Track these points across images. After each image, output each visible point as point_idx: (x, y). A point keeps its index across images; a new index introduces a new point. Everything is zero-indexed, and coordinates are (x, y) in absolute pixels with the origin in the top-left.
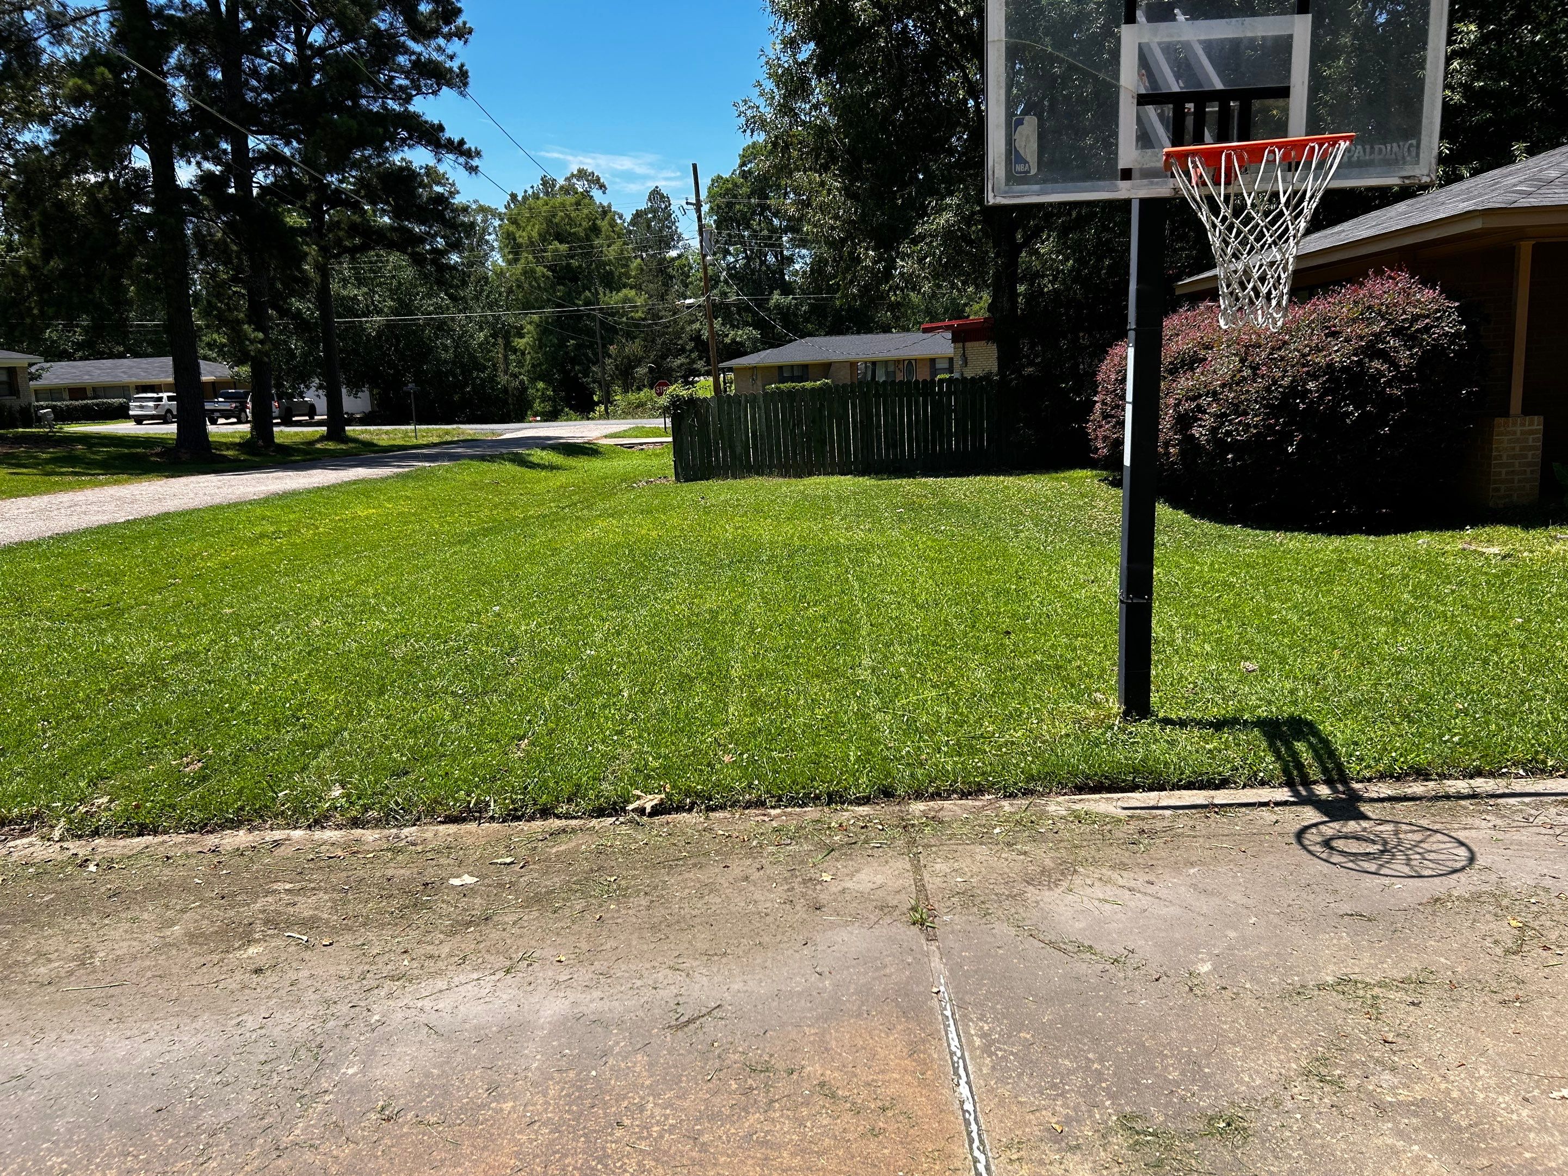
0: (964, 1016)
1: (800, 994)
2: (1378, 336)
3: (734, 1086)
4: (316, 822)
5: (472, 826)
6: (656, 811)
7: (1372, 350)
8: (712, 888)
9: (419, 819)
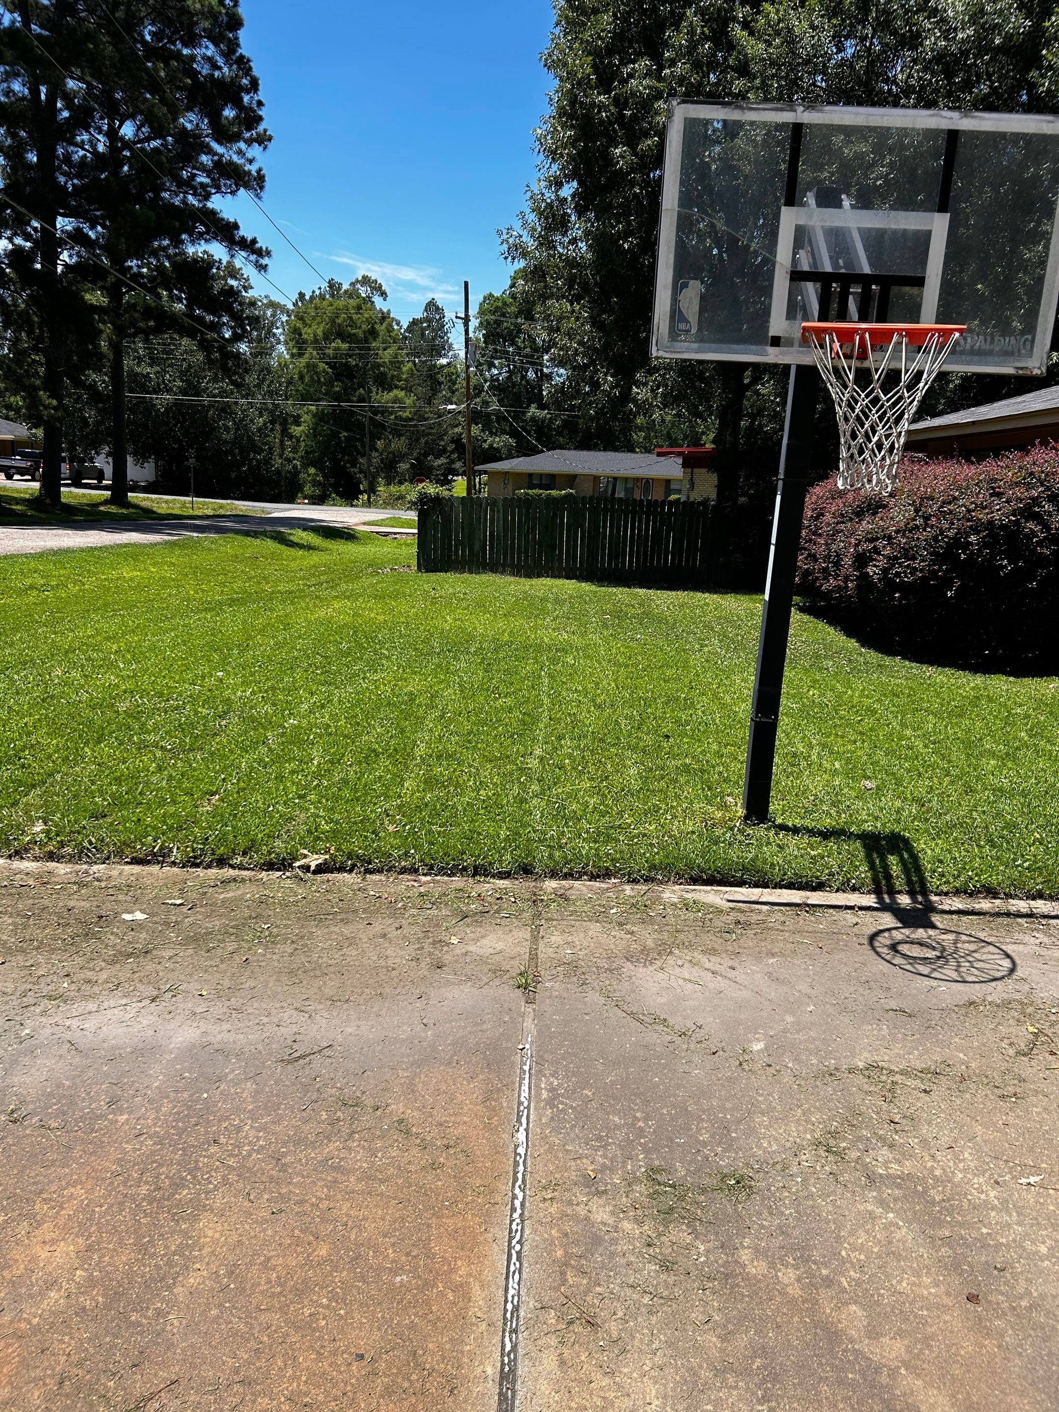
0: (540, 1072)
1: (403, 1041)
2: (1035, 501)
3: (324, 1117)
4: (17, 853)
5: (154, 869)
6: (319, 870)
7: (1028, 512)
8: (351, 941)
9: (108, 858)
